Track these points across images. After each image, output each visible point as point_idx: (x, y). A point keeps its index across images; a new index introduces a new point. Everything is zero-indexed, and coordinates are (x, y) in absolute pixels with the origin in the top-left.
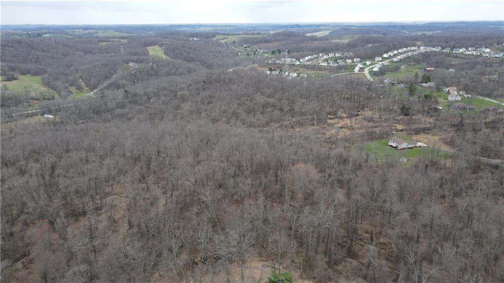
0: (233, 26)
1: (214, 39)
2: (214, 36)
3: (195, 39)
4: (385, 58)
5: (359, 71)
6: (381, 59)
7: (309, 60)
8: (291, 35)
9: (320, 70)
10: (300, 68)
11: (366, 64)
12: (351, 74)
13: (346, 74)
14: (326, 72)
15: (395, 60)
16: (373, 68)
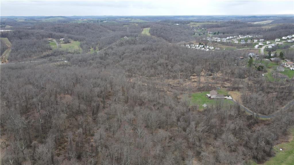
0: (212, 17)
1: (188, 24)
2: (189, 23)
3: (177, 24)
4: (283, 39)
5: (258, 48)
6: (279, 40)
7: (229, 39)
8: (236, 23)
9: (232, 46)
10: (219, 44)
11: (266, 43)
12: (251, 49)
13: (248, 49)
14: (235, 47)
15: (289, 41)
16: (268, 46)
